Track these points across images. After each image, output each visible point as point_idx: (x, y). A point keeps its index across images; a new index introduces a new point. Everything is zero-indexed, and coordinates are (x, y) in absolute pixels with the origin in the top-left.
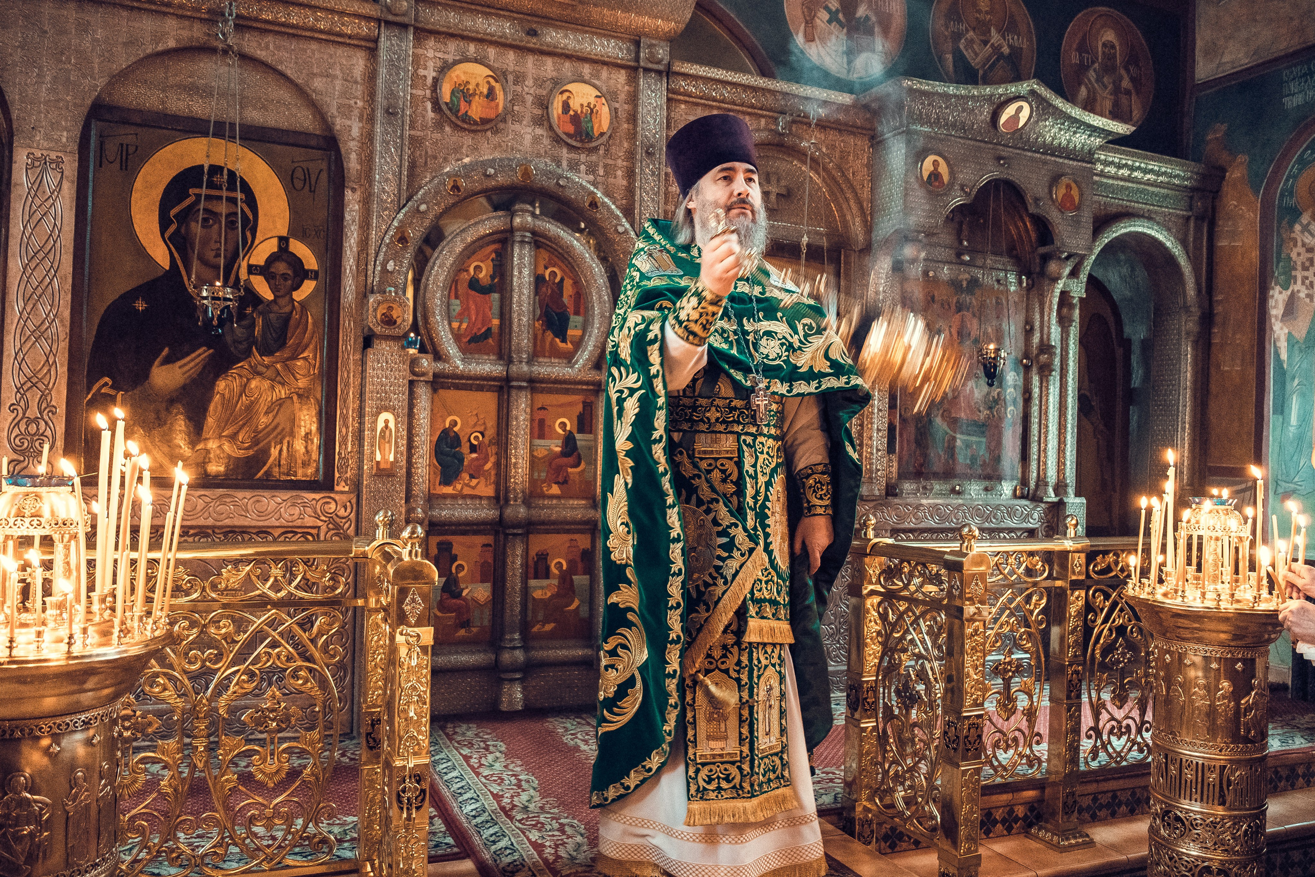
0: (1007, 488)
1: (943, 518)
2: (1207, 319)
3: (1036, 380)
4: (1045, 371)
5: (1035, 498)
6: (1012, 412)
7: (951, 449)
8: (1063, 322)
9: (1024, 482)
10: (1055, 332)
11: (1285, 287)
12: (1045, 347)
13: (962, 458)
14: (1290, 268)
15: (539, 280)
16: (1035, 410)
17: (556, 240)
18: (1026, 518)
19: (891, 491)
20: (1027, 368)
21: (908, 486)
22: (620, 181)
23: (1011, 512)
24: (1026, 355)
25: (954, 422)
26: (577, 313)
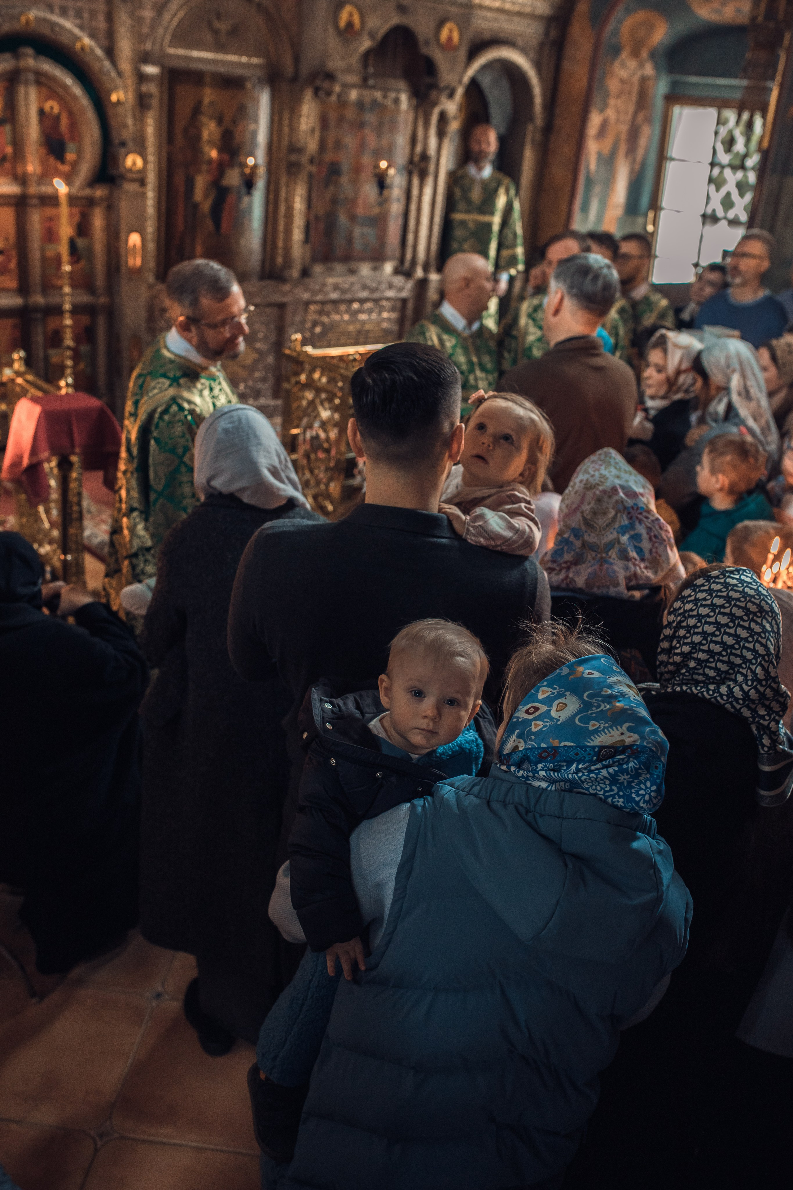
0: (388, 268)
1: (344, 292)
2: (548, 128)
3: (416, 181)
4: (423, 175)
5: (408, 274)
6: (396, 208)
7: (350, 240)
8: (441, 134)
9: (402, 261)
10: (433, 142)
11: (602, 110)
12: (425, 157)
13: (358, 245)
14: (606, 96)
15: (42, 113)
16: (413, 207)
17: (54, 79)
18: (400, 289)
19: (305, 273)
20: (410, 174)
21: (318, 269)
22: (101, 24)
23: (391, 286)
24: (411, 161)
25: (353, 218)
26: (72, 139)
